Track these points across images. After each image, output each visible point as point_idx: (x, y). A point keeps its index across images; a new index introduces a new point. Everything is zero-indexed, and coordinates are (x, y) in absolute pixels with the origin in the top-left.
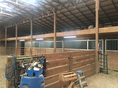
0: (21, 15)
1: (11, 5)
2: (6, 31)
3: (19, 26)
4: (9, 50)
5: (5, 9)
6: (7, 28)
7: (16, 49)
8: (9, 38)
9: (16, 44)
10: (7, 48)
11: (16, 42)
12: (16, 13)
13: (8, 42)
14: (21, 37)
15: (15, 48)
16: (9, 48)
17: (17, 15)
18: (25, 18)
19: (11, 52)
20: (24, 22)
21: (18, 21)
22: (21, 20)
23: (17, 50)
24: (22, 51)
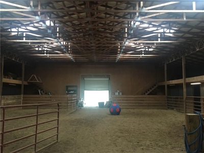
0: (192, 37)
1: (175, 25)
2: (166, 69)
3: (187, 58)
4: (172, 101)
5: (164, 35)
6: (167, 65)
7: (184, 100)
8: (171, 81)
9: (185, 90)
10: (168, 98)
11: (184, 87)
12: (182, 37)
13: (169, 87)
14: (193, 78)
15: (183, 98)
16: (171, 98)
17: (185, 40)
18: (199, 42)
19: (176, 104)
20: (198, 50)
21: (186, 50)
22: (192, 47)
23: (186, 102)
24: (195, 103)
